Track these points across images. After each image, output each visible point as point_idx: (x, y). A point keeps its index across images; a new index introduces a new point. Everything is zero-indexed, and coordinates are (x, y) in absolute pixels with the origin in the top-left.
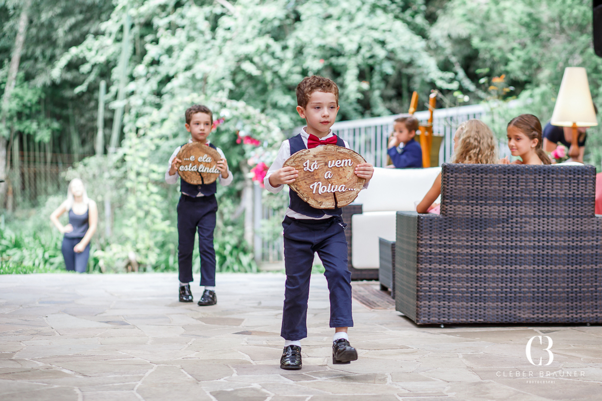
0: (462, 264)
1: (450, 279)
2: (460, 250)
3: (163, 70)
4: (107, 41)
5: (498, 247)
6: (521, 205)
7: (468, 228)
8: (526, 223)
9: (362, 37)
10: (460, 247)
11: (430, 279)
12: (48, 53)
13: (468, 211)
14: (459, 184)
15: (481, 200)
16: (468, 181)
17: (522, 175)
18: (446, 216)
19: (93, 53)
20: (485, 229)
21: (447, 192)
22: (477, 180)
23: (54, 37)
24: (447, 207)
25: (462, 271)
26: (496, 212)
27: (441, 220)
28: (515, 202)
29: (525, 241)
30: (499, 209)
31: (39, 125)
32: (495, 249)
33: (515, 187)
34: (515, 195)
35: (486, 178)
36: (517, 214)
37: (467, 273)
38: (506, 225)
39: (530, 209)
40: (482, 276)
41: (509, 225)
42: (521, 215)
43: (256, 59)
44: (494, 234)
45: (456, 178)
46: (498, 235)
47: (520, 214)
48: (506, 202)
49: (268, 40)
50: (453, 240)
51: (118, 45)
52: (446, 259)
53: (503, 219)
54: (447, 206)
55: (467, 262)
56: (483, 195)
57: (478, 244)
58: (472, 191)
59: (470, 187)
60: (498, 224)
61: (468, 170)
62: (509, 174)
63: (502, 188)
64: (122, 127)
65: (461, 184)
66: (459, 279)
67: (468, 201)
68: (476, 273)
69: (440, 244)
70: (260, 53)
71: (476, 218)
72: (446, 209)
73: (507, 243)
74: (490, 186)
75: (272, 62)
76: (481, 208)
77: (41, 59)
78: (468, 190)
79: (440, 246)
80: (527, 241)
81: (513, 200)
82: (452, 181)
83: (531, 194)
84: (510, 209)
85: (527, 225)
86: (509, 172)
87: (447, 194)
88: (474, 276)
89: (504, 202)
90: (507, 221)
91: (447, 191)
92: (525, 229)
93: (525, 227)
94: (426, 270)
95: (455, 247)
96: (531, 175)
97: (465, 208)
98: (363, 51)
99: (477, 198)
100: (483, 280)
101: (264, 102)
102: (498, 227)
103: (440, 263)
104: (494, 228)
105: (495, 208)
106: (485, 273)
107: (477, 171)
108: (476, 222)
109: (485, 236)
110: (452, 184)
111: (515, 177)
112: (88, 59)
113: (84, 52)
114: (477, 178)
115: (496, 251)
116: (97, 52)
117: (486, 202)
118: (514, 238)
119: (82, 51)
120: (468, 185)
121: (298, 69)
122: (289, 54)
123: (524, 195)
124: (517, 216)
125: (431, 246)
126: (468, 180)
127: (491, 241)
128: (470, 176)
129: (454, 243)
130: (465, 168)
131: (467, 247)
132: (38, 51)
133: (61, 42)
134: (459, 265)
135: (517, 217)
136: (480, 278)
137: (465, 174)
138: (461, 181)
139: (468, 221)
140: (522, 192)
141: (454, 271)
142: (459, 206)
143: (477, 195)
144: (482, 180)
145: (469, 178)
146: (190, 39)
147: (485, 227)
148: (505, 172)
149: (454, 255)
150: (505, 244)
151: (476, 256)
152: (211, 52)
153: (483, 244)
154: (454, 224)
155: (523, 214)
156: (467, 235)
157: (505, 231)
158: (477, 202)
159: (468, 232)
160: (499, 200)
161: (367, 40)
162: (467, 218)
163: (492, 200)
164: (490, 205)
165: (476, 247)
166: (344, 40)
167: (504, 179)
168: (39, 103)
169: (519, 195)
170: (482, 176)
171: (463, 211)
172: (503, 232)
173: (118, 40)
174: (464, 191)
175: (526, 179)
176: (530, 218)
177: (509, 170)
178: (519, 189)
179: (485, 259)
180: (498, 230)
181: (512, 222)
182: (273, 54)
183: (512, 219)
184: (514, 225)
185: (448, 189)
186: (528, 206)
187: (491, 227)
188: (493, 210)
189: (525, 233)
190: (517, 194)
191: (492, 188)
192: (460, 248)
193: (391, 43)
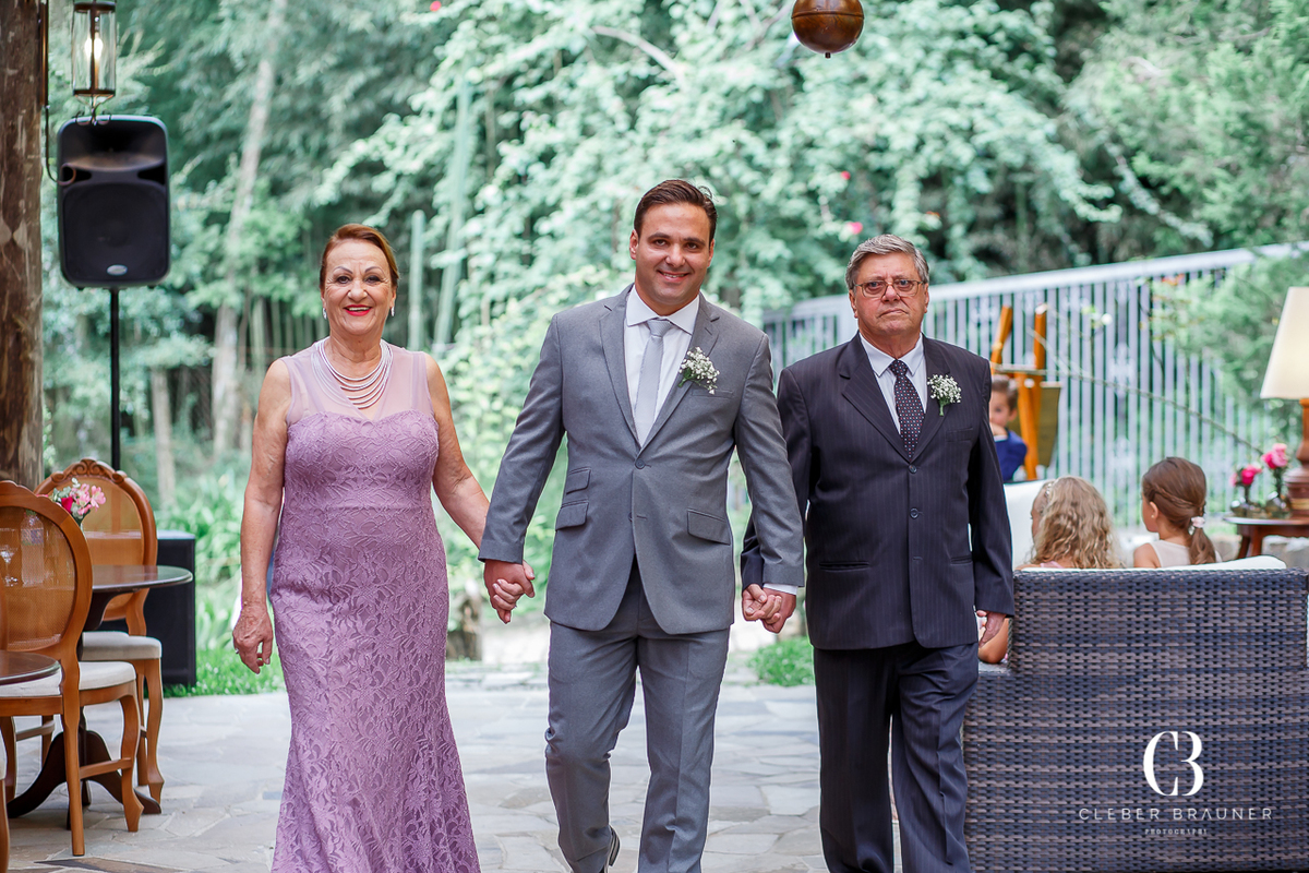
0: (1050, 763)
1: (1026, 792)
2: (1046, 738)
3: (535, 194)
4: (427, 127)
5: (1119, 731)
6: (1163, 651)
7: (1060, 696)
8: (1172, 683)
9: (927, 122)
10: (1046, 731)
11: (989, 792)
12: (315, 142)
13: (1060, 664)
14: (1042, 613)
15: (1086, 642)
16: (1061, 607)
17: (1164, 593)
18: (1018, 672)
19: (398, 152)
20: (1094, 696)
21: (1021, 628)
22: (1078, 604)
23: (324, 112)
24: (1020, 657)
25: (1050, 777)
26: (1114, 664)
27: (1008, 682)
28: (1152, 645)
29: (1170, 717)
30: (1120, 658)
31: (300, 282)
32: (1114, 734)
33: (1151, 616)
34: (1152, 632)
35: (1095, 600)
36: (1155, 667)
37: (1060, 780)
38: (1133, 688)
39: (1181, 657)
40: (1089, 786)
41: (1141, 689)
42: (1163, 670)
43: (716, 171)
44: (1111, 705)
45: (1037, 600)
46: (1120, 709)
47: (1160, 667)
48: (1134, 645)
49: (738, 131)
50: (1033, 718)
51: (447, 136)
52: (1020, 755)
53: (1129, 677)
54: (1019, 653)
55: (1060, 760)
56: (1089, 632)
57: (1080, 725)
58: (1069, 626)
59: (1064, 617)
60: (1119, 686)
61: (1061, 584)
62: (1138, 590)
63: (1125, 618)
64: (457, 305)
65: (1046, 613)
66: (1045, 793)
67: (1060, 645)
68: (1077, 780)
69: (1008, 727)
70: (724, 158)
71: (1077, 677)
72: (1019, 660)
73: (1137, 722)
74: (1103, 616)
75: (748, 177)
76: (1086, 658)
77: (299, 153)
78: (1060, 623)
79: (1007, 730)
80: (1175, 717)
81: (1146, 641)
82: (1028, 607)
83: (1181, 629)
84: (1141, 657)
85: (1176, 688)
86: (1138, 587)
87: (1021, 632)
88: (1072, 786)
89: (1129, 645)
90: (1137, 680)
91: (1021, 625)
92: (1171, 695)
93: (1171, 692)
94: (980, 776)
95: (1035, 731)
96: (1181, 592)
97: (1054, 657)
98: (928, 150)
99: (1077, 638)
100: (1090, 793)
101: (734, 253)
102: (1119, 693)
103: (1008, 762)
104: (1111, 695)
105: (1111, 657)
106: (1094, 780)
107: (1078, 587)
108: (1077, 683)
109: (1094, 709)
110: (1028, 613)
111: (1150, 597)
112: (387, 164)
113: (381, 149)
114: (1078, 600)
115: (1115, 738)
116: (406, 148)
117: (1094, 645)
118: (1150, 713)
119: (376, 148)
120: (1061, 613)
121: (799, 187)
122: (782, 160)
123: (1169, 631)
124: (1155, 670)
125: (989, 731)
126: (1061, 604)
127: (1106, 718)
128: (1064, 596)
129: (1034, 724)
130: (1054, 582)
131: (1060, 731)
132: (294, 139)
133: (337, 123)
134: (1043, 766)
135: (1155, 673)
136: (1086, 789)
137: (1053, 593)
138: (1046, 606)
139: (1060, 683)
140: (1164, 625)
141: (1035, 777)
142: (1044, 654)
143: (1078, 632)
144: (1086, 603)
145: (1061, 600)
146: (586, 132)
147: (1094, 693)
148: (1130, 587)
149: (1034, 746)
150: (1132, 724)
151: (1077, 748)
152: (627, 157)
153: (1091, 724)
154: (1034, 689)
155: (1167, 666)
156: (1060, 709)
157: (1132, 699)
158: (1077, 645)
159: (1060, 702)
160: (1119, 641)
161: (934, 128)
162: (1060, 676)
163: (1105, 641)
164: (1103, 651)
165: (1077, 731)
166: (890, 129)
167: (1130, 600)
168: (299, 238)
169: (1159, 632)
170: (1086, 597)
171: (1051, 664)
172: (1128, 702)
173: (446, 127)
174: (1051, 625)
175: (1173, 600)
176: (1181, 675)
177: (1138, 584)
178: (1158, 619)
179: (1094, 754)
180: (1120, 699)
181: (1146, 683)
182: (749, 159)
183: (1145, 677)
184: (1150, 687)
185: (1021, 622)
186: (1177, 651)
187: (1106, 693)
188: (1109, 661)
189: (1172, 702)
190: (1155, 629)
191: (1107, 618)
192: (1045, 734)
193: (984, 132)
